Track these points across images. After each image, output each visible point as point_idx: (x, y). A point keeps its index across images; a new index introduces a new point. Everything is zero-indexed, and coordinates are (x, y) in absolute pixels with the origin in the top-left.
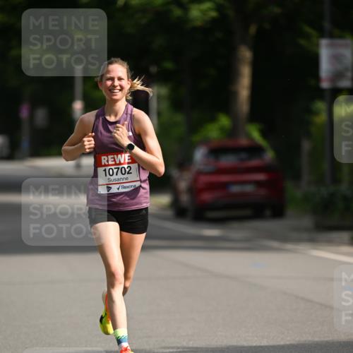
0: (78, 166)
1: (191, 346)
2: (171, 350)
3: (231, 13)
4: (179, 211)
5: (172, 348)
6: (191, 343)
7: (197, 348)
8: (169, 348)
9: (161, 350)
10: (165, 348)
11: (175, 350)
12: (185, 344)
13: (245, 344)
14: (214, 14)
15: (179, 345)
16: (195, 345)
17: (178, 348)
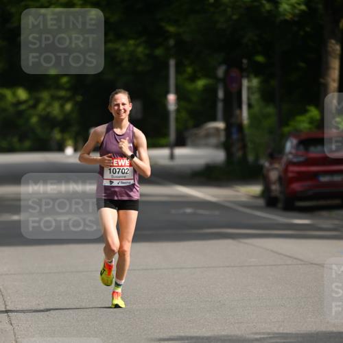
0: (172, 157)
1: (281, 332)
2: (262, 336)
3: (320, 6)
4: (270, 201)
5: (264, 333)
6: (282, 329)
7: (287, 334)
8: (259, 334)
9: (252, 336)
10: (256, 333)
11: (265, 336)
12: (275, 330)
13: (334, 330)
14: (303, 7)
15: (269, 331)
16: (285, 331)
17: (269, 334)
